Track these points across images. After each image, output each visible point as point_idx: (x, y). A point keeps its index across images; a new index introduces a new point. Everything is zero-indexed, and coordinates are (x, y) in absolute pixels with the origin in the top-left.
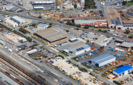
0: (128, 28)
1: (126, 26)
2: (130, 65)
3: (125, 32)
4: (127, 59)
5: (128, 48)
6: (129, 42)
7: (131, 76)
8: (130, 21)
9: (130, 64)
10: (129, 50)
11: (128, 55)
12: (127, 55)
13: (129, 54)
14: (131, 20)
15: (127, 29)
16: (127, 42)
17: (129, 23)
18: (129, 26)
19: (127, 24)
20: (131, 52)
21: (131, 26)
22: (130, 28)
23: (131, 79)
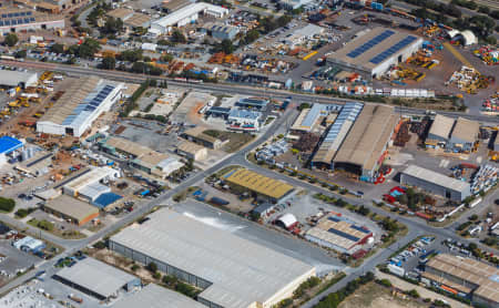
0: (13, 30)
1: (7, 23)
2: (13, 137)
3: (3, 40)
4: (5, 119)
5: (11, 87)
6: (15, 69)
7: (15, 168)
8: (21, 7)
9: (15, 133)
10: (13, 93)
11: (10, 107)
12: (7, 109)
13: (13, 103)
14: (21, 4)
15: (9, 31)
16: (9, 69)
17: (16, 15)
18: (14, 23)
19: (10, 15)
20: (18, 98)
21: (20, 22)
22: (18, 27)
23: (14, 177)
